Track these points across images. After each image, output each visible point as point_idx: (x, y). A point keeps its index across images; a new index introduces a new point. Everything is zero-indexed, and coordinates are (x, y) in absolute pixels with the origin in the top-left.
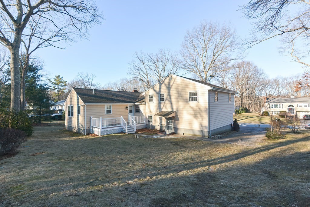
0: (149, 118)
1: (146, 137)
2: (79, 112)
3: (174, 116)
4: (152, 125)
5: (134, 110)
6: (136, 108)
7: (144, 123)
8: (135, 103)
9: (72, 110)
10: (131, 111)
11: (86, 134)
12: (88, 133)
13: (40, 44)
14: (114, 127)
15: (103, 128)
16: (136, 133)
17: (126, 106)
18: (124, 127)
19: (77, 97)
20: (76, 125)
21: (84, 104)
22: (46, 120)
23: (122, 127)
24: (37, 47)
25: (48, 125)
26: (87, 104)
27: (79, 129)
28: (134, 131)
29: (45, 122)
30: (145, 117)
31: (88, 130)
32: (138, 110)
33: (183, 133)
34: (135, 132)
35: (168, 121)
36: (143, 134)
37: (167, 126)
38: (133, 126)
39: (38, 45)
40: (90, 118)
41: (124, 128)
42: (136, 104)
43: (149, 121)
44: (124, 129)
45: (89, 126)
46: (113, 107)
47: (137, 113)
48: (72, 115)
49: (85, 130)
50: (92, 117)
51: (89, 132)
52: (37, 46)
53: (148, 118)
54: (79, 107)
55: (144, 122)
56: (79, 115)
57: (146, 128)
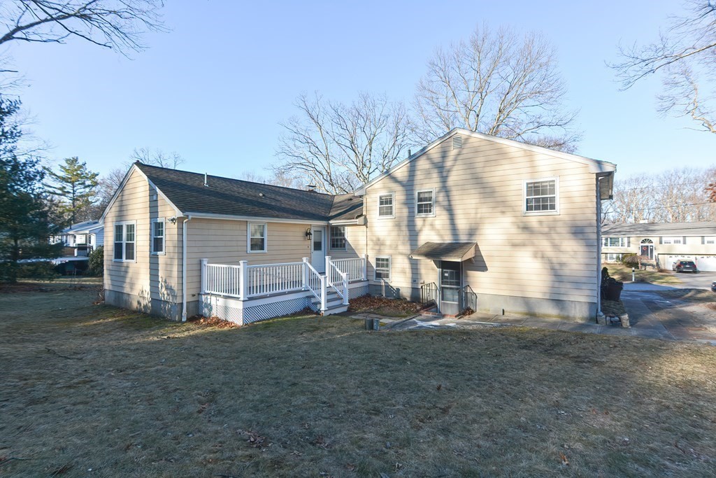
0: (378, 265)
1: (394, 326)
2: (157, 245)
3: (469, 260)
4: (388, 286)
5: (325, 242)
6: (332, 235)
7: (360, 281)
8: (331, 222)
9: (131, 237)
10: (318, 246)
11: (184, 319)
12: (190, 316)
13: (19, 29)
14: (284, 294)
15: (250, 299)
16: (350, 311)
17: (304, 230)
18: (314, 293)
19: (152, 193)
20: (147, 288)
21: (180, 214)
22: (35, 272)
23: (308, 294)
24: (8, 37)
25: (42, 291)
26: (191, 215)
27: (155, 301)
28: (341, 305)
29: (30, 281)
30: (363, 264)
31: (192, 305)
32: (337, 242)
33: (503, 310)
34: (345, 309)
35: (446, 275)
37: (443, 288)
38: (337, 289)
39: (11, 29)
40: (200, 263)
41: (314, 297)
42: (333, 222)
43: (379, 275)
44: (313, 300)
45: (194, 292)
46: (268, 231)
47: (337, 251)
48: (130, 256)
49: (182, 303)
50: (205, 262)
51: (197, 314)
52: (7, 31)
53: (374, 266)
54: (157, 228)
55: (363, 277)
56: (159, 253)
57: (368, 296)
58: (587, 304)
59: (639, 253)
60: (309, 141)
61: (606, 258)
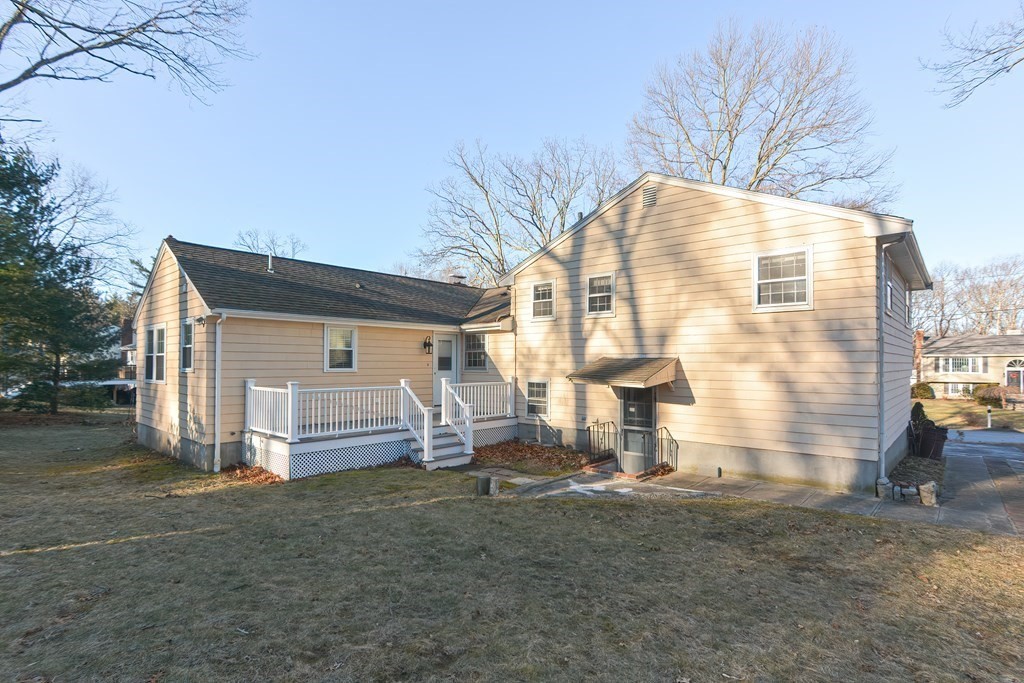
0: (531, 394)
1: (529, 489)
2: (186, 358)
3: (666, 385)
4: (544, 427)
5: (458, 358)
6: (468, 347)
7: (505, 418)
8: (464, 327)
9: (161, 349)
10: (445, 364)
11: (217, 469)
12: (227, 465)
13: (44, 62)
14: (366, 434)
15: (303, 441)
16: (474, 464)
17: (422, 339)
18: (415, 434)
19: (183, 283)
21: (208, 312)
23: (406, 436)
24: (28, 74)
26: (226, 313)
27: (185, 440)
28: (462, 455)
30: (509, 391)
31: (230, 448)
32: (475, 358)
33: (720, 470)
34: (466, 460)
35: (632, 410)
36: (512, 473)
37: (626, 432)
38: (457, 430)
39: (34, 63)
40: (244, 386)
41: (415, 440)
42: (468, 327)
43: (532, 410)
44: (413, 446)
45: (236, 428)
46: (360, 339)
47: (474, 372)
48: (160, 376)
49: (214, 445)
50: (252, 387)
51: (237, 460)
52: (28, 66)
53: (525, 393)
54: (186, 332)
55: (509, 411)
56: (188, 370)
57: (516, 440)
58: (853, 463)
59: (1004, 382)
60: (470, 215)
61: (946, 390)
